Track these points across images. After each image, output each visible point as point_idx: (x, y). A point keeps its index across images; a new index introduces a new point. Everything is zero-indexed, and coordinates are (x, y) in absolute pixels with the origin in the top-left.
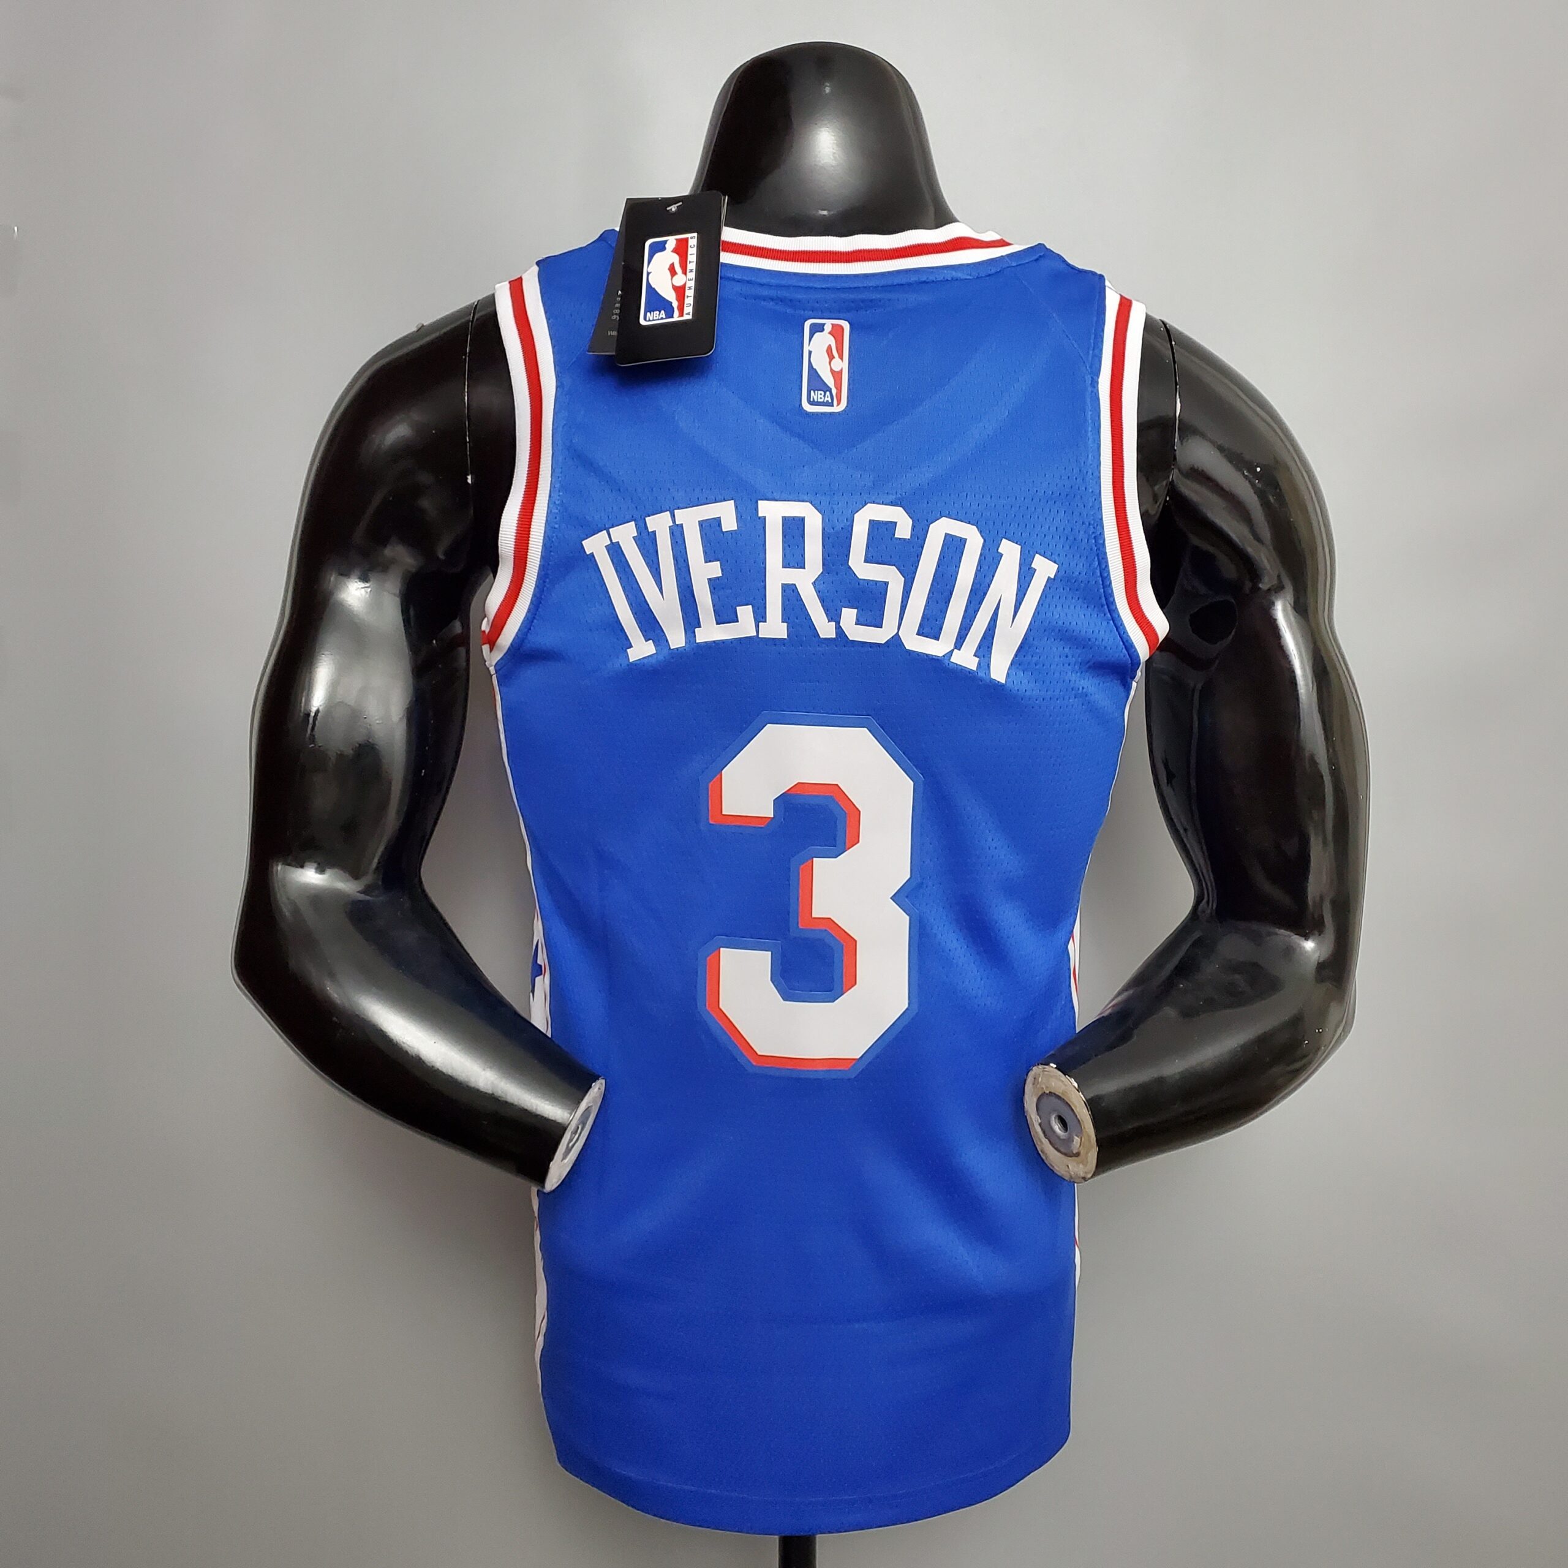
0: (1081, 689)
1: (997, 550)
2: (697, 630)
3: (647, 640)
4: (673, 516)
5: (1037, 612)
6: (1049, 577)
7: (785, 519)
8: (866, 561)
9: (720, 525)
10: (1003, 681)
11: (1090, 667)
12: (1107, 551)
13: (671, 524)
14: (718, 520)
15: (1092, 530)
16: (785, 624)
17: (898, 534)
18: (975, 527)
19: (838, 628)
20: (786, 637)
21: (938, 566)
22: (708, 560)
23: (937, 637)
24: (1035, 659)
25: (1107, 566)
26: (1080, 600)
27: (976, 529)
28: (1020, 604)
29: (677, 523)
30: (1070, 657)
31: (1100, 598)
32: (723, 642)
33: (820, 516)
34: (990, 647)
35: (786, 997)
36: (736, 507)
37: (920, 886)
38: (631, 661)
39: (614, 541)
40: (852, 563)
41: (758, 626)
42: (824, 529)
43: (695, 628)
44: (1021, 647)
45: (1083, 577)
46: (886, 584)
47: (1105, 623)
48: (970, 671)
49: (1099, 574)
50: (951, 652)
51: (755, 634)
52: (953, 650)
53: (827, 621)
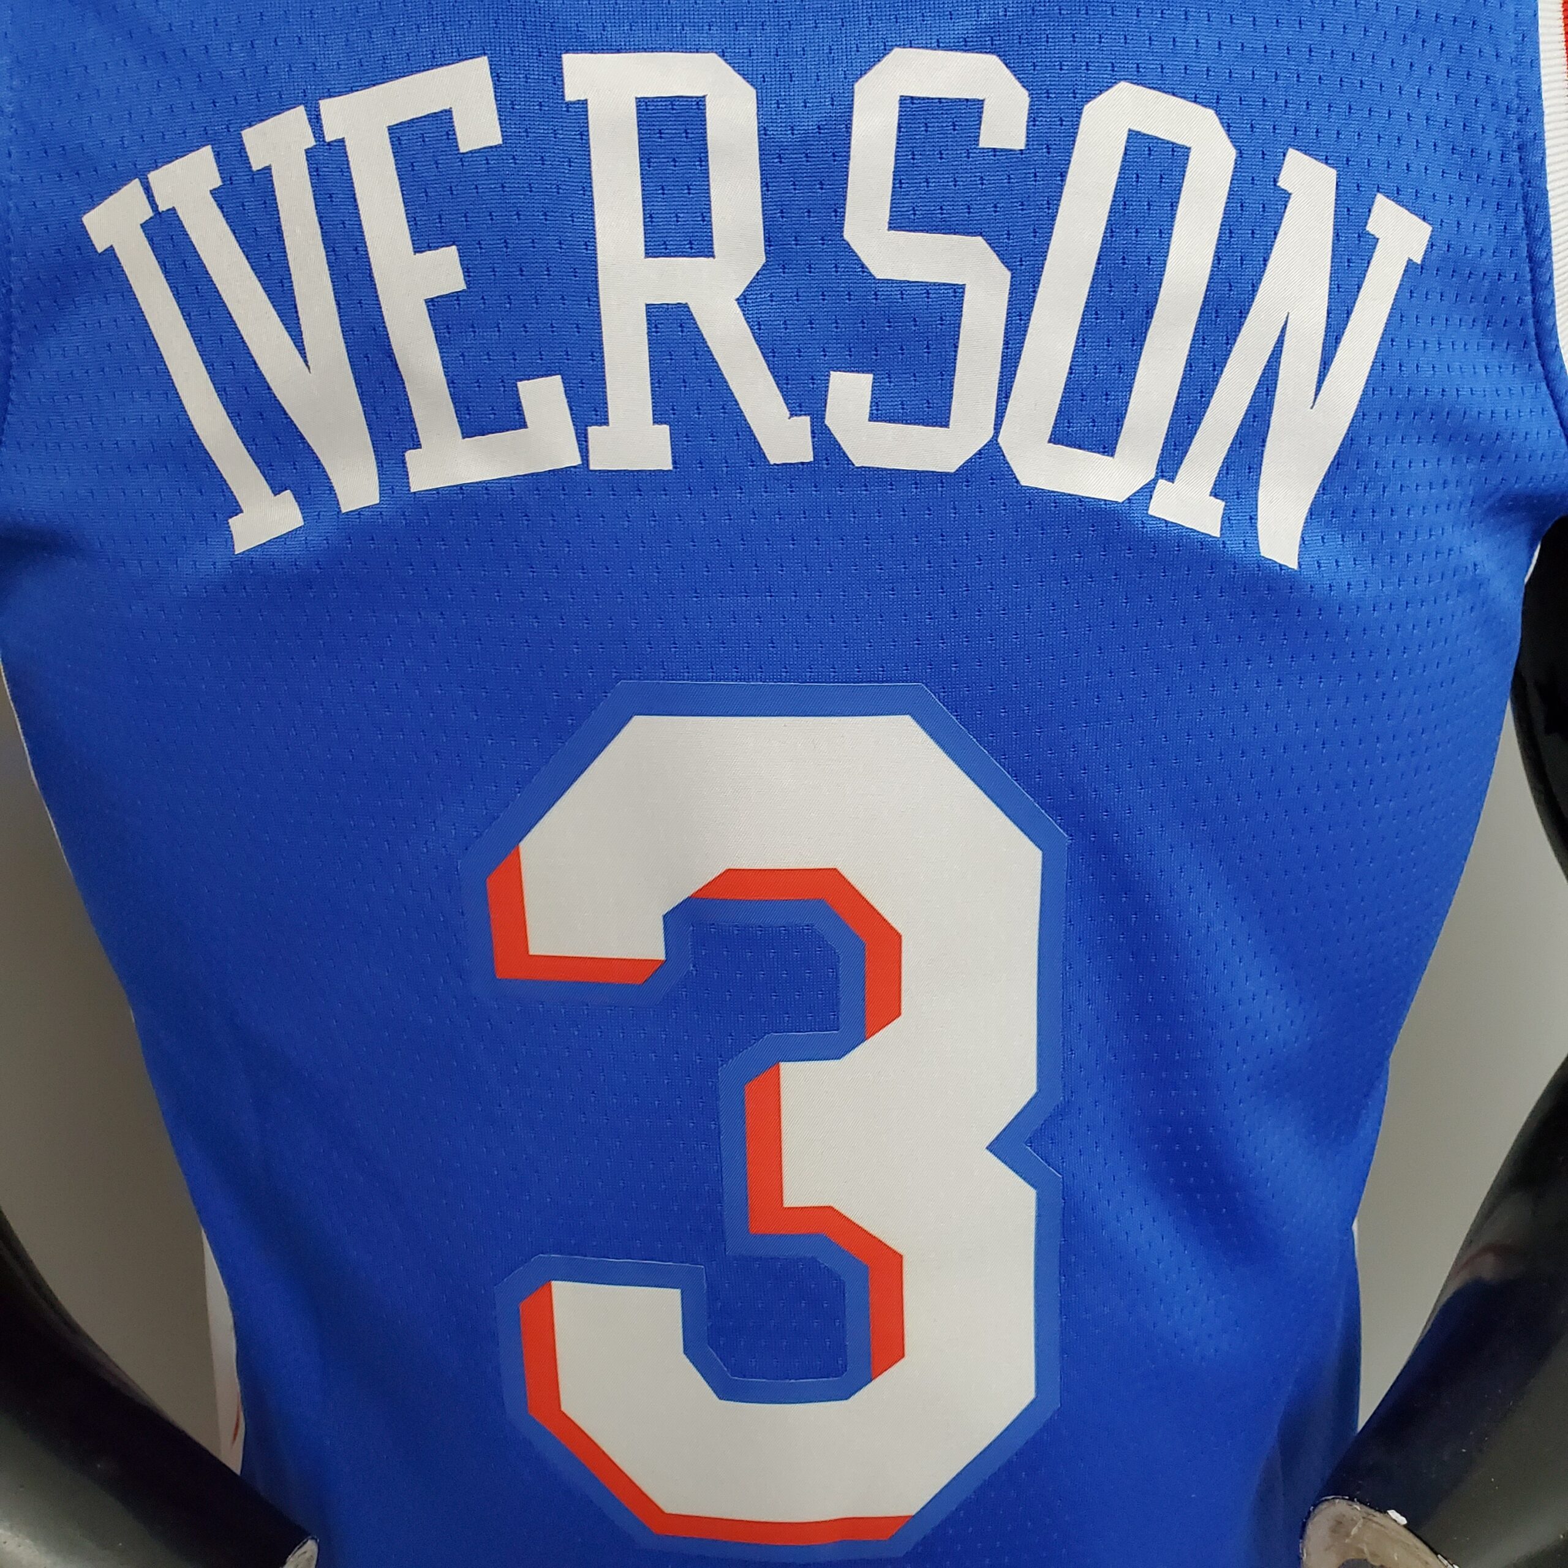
0: (1471, 567)
1: (1275, 181)
2: (410, 455)
3: (276, 493)
4: (315, 121)
5: (1380, 363)
6: (1410, 260)
7: (643, 104)
8: (894, 225)
9: (450, 134)
10: (1293, 565)
11: (1490, 509)
12: (1549, 187)
13: (311, 142)
14: (443, 121)
15: (1514, 126)
16: (666, 428)
17: (989, 139)
18: (1210, 113)
19: (822, 436)
20: (668, 465)
21: (1111, 229)
22: (422, 242)
23: (1108, 448)
24: (1371, 496)
25: (1547, 229)
26: (1479, 323)
27: (1215, 119)
28: (1338, 340)
29: (328, 139)
30: (1453, 485)
31: (1523, 321)
32: (485, 487)
33: (751, 92)
34: (1254, 467)
35: (726, 1391)
36: (496, 77)
37: (1062, 1112)
38: (238, 550)
39: (162, 208)
40: (851, 233)
41: (586, 437)
42: (763, 131)
43: (407, 449)
44: (1338, 463)
45: (1487, 260)
46: (958, 291)
47: (1530, 390)
48: (1204, 540)
49: (1525, 254)
50: (1148, 489)
51: (577, 461)
52: (1154, 482)
53: (788, 414)
